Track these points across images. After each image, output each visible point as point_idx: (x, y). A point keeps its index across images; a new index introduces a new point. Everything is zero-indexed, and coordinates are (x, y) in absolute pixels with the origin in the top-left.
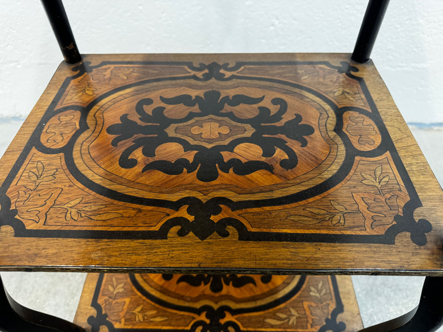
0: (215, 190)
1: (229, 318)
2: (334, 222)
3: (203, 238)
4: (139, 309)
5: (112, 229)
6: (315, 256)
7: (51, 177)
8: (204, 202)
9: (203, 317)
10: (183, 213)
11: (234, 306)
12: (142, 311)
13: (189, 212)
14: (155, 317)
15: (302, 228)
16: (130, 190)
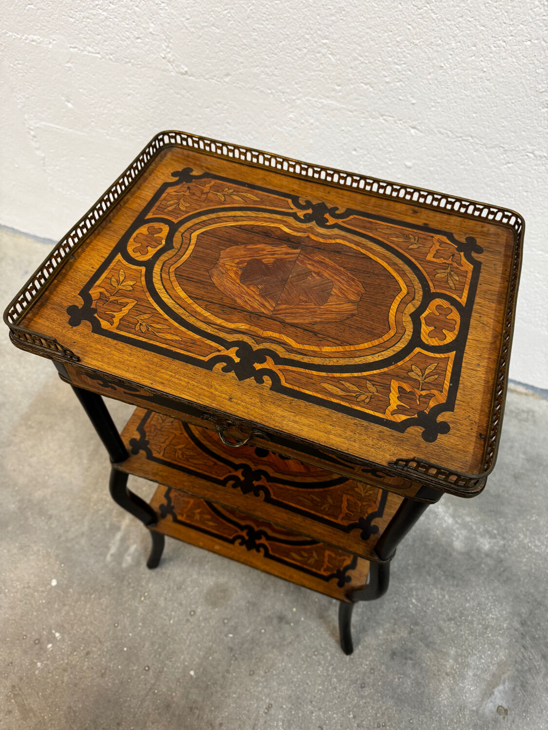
0: (263, 464)
1: (263, 541)
2: (322, 508)
3: (245, 493)
4: (198, 511)
5: (198, 471)
6: (300, 524)
7: (170, 424)
8: (253, 470)
9: (244, 534)
10: (239, 474)
11: (270, 533)
12: (200, 513)
13: (243, 474)
14: (209, 520)
15: (302, 506)
16: (214, 447)
